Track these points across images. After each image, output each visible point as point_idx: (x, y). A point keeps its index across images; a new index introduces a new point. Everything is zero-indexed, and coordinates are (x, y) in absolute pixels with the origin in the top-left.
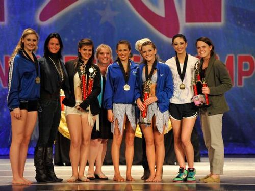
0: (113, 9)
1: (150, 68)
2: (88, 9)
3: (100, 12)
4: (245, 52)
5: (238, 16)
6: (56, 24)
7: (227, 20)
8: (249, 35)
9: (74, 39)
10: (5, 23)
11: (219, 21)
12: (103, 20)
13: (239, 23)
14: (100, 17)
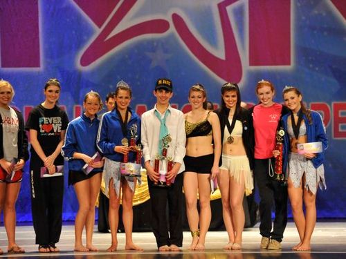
0: (166, 51)
1: (296, 118)
2: (136, 51)
3: (149, 55)
4: (318, 100)
5: (310, 58)
6: (99, 69)
7: (298, 62)
8: (323, 79)
10: (41, 69)
11: (289, 63)
12: (154, 64)
13: (311, 66)
14: (150, 61)
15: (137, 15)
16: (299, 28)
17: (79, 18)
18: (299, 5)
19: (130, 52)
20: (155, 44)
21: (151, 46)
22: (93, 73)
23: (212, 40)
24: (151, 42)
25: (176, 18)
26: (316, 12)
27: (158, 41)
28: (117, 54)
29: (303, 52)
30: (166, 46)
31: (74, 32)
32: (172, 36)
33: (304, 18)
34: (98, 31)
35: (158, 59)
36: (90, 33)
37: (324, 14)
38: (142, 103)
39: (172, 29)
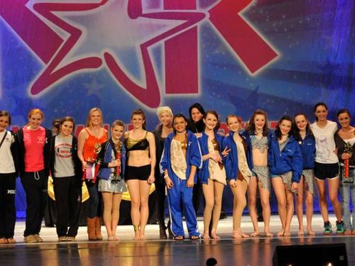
0: (99, 82)
3: (87, 85)
5: (213, 87)
6: (46, 96)
7: (204, 90)
8: (224, 104)
9: (63, 111)
12: (90, 93)
13: (214, 94)
14: (87, 90)
15: (76, 54)
16: (204, 64)
17: (30, 57)
18: (204, 46)
19: (71, 83)
20: (91, 76)
21: (88, 78)
22: (41, 100)
23: (136, 73)
24: (87, 75)
25: (107, 56)
26: (217, 52)
27: (94, 74)
28: (61, 85)
29: (208, 83)
30: (99, 78)
31: (25, 68)
32: (104, 70)
33: (208, 56)
34: (45, 67)
35: (93, 88)
36: (38, 68)
37: (224, 54)
38: (81, 123)
39: (104, 64)
